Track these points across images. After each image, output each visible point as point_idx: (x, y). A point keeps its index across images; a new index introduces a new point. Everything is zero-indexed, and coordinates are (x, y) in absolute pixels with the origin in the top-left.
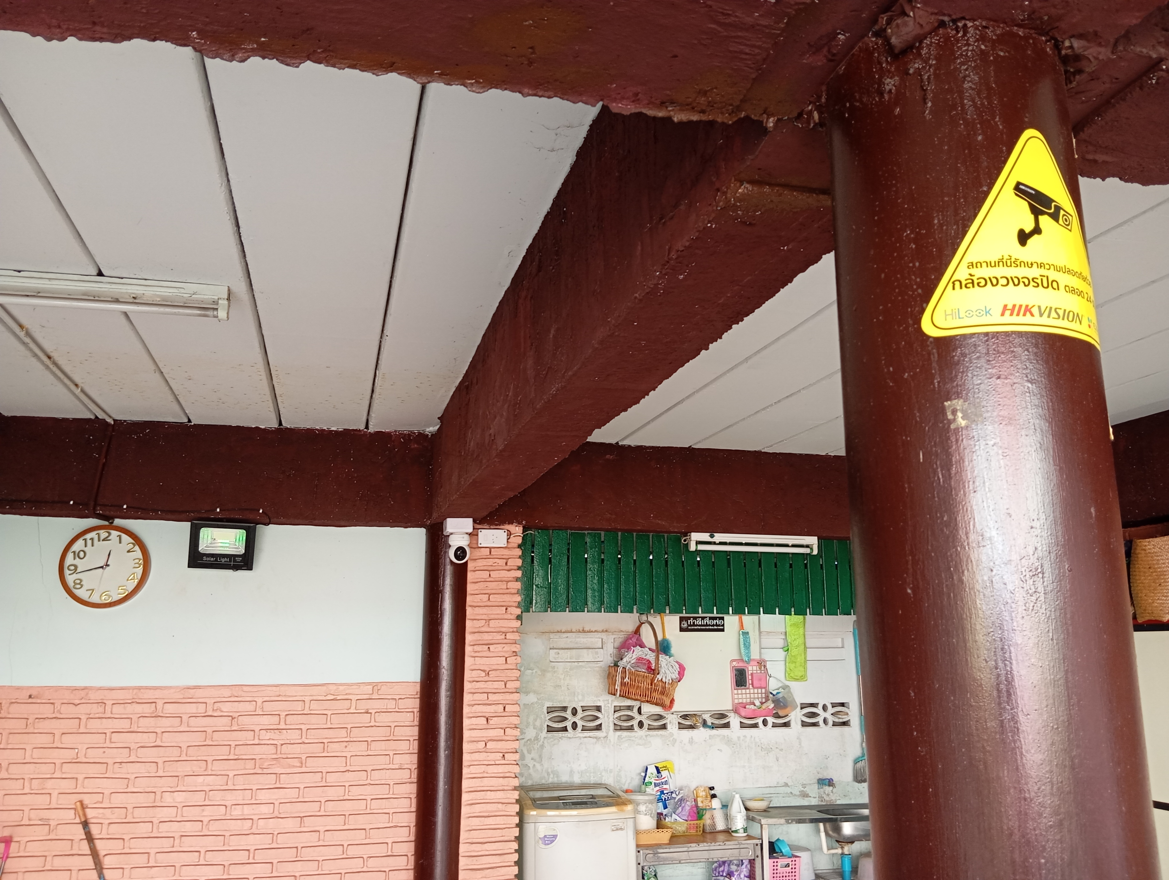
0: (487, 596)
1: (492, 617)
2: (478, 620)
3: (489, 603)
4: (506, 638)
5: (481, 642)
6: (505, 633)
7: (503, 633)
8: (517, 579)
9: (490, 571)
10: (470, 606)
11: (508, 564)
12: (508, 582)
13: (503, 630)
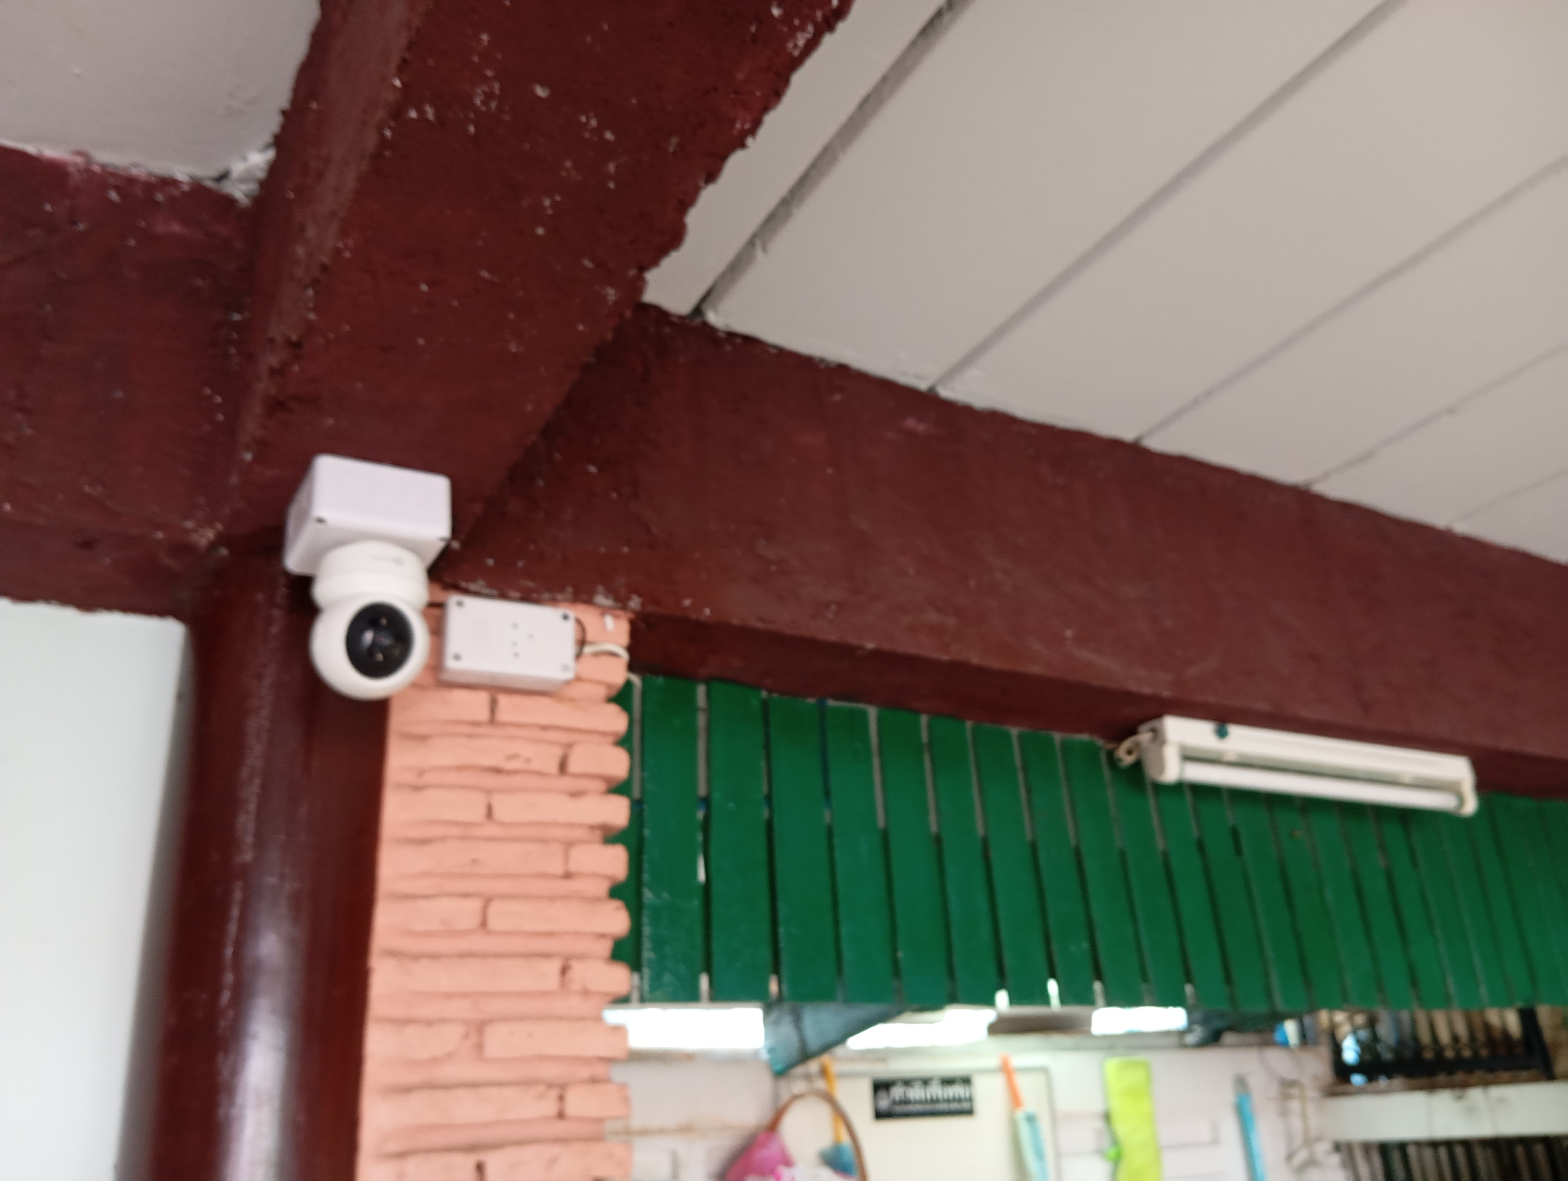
0: (475, 905)
1: (498, 1006)
2: (429, 1023)
3: (480, 943)
4: (561, 1115)
5: (438, 1139)
6: (561, 1089)
7: (550, 1085)
8: (611, 836)
9: (489, 792)
10: (392, 954)
11: (574, 766)
12: (569, 845)
13: (551, 1072)
